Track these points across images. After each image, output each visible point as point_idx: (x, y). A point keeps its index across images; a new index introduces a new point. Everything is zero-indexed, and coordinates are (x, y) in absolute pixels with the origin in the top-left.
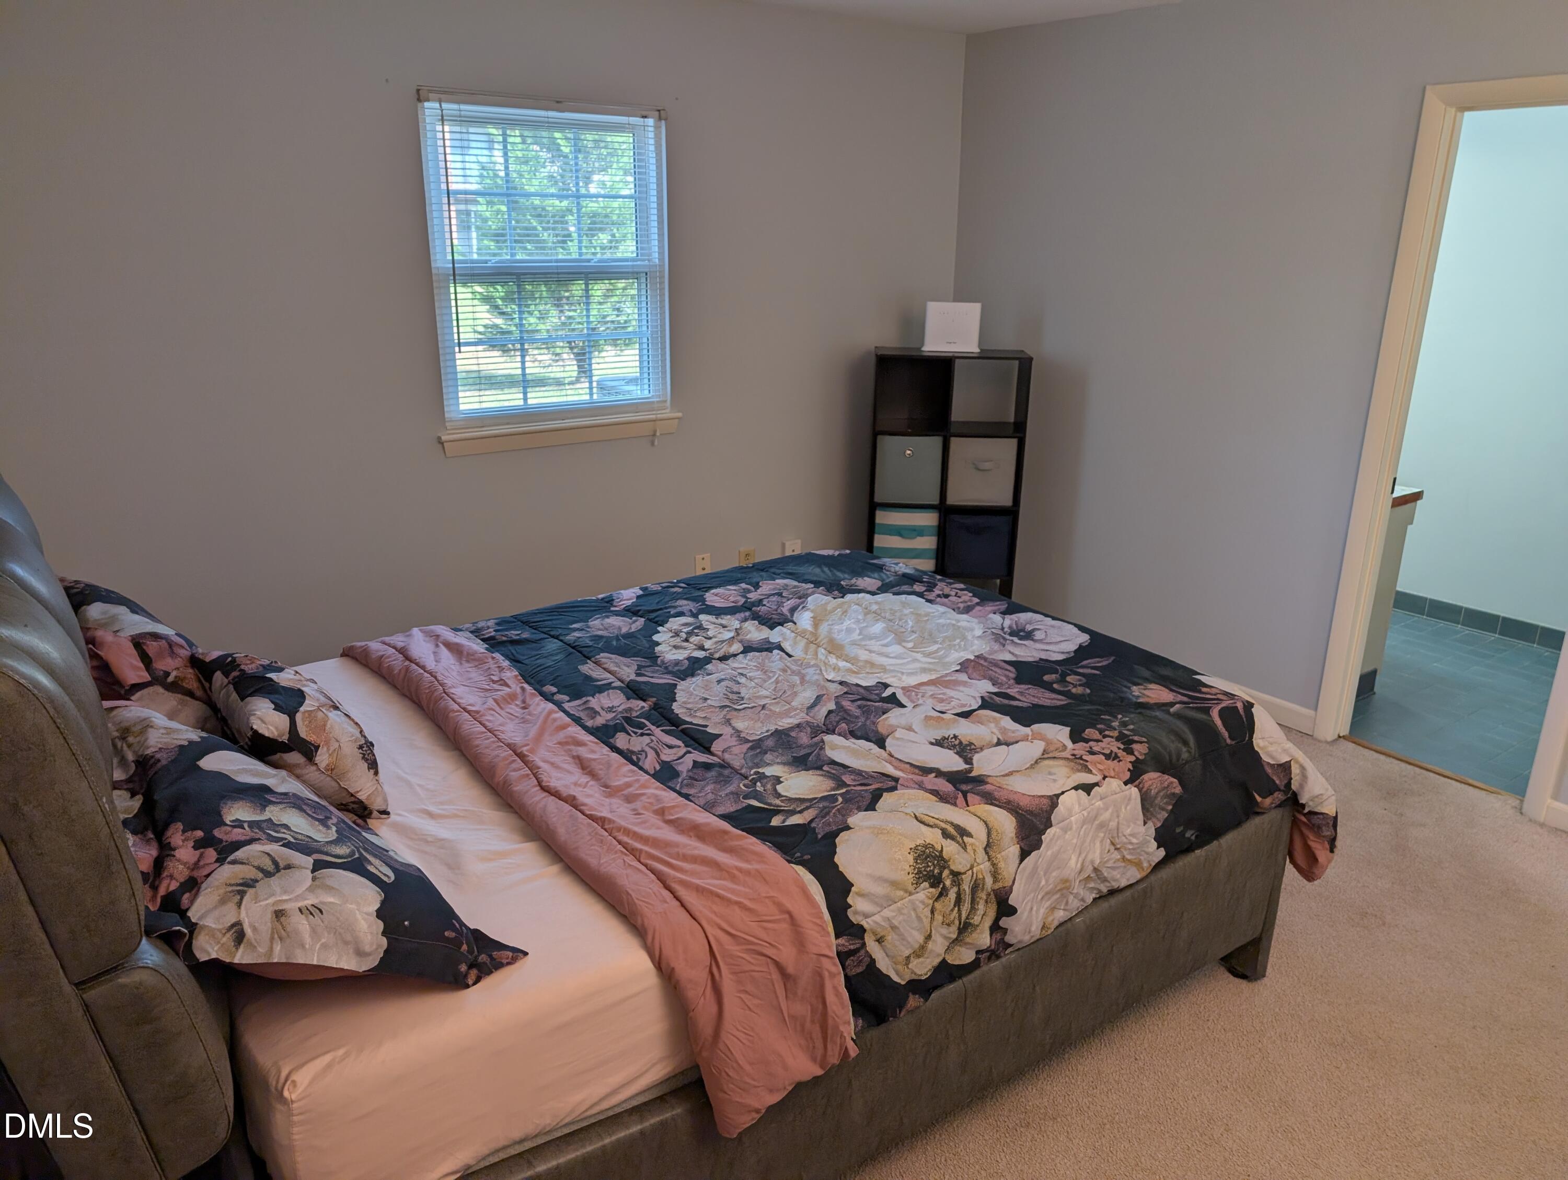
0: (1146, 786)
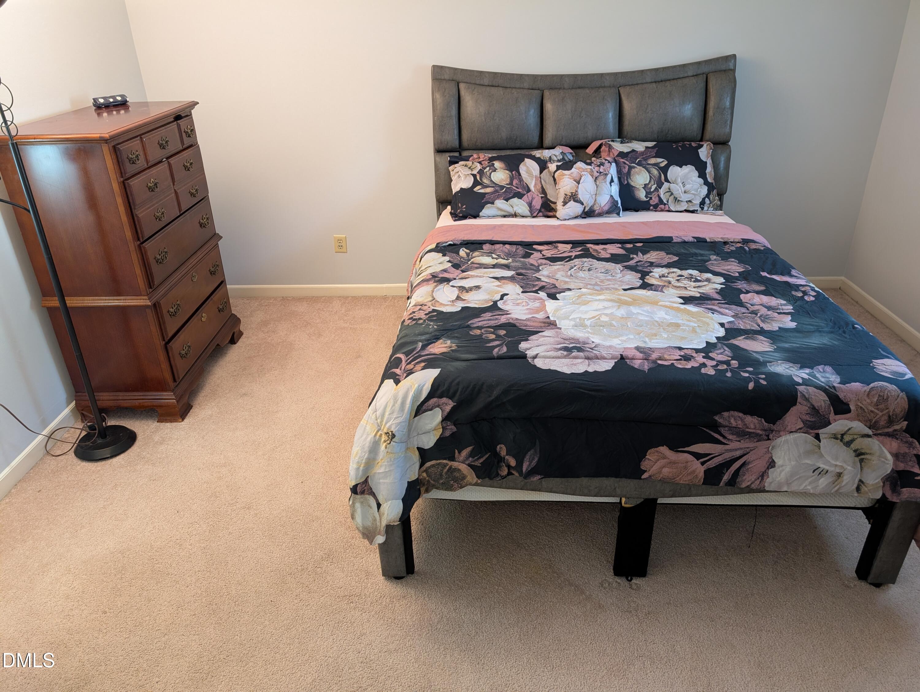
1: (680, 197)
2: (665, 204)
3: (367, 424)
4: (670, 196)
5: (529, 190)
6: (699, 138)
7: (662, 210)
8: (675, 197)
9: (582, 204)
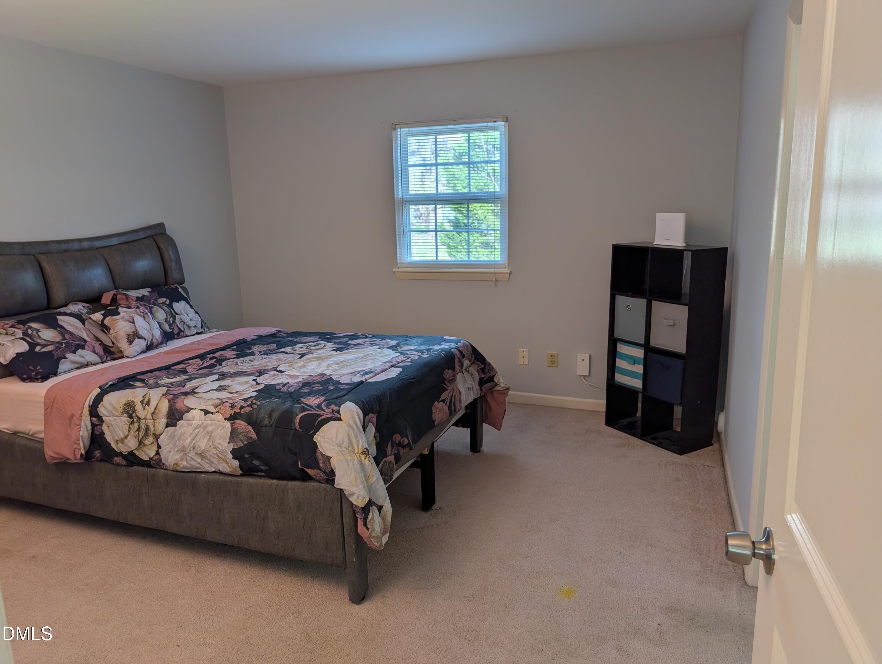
0: (236, 426)
1: (190, 324)
2: (183, 331)
3: (344, 456)
4: (184, 324)
5: (86, 341)
6: (164, 284)
7: (182, 337)
8: (187, 325)
9: (145, 340)
